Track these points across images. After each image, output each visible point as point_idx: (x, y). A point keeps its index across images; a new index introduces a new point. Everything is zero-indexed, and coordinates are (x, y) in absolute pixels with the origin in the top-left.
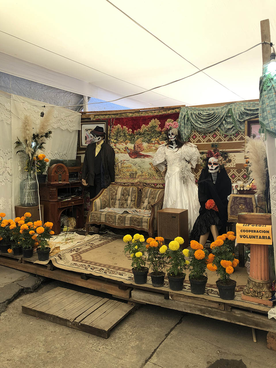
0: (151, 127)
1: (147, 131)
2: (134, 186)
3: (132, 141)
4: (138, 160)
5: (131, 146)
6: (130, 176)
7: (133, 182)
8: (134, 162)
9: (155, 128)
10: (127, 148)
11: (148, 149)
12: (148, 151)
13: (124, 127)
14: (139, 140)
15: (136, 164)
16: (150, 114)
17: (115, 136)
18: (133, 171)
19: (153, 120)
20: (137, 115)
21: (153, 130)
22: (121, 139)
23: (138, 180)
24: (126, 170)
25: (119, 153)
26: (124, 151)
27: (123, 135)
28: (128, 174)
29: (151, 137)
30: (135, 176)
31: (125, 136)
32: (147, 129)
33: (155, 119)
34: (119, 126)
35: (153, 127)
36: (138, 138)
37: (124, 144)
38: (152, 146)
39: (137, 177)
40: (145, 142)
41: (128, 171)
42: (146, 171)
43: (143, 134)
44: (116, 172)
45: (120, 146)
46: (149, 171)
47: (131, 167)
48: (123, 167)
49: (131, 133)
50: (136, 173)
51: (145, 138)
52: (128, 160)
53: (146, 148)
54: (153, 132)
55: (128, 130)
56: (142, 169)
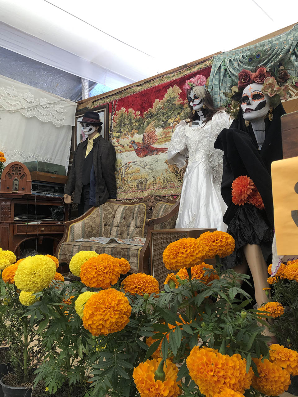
0: (168, 101)
1: (161, 108)
2: (142, 202)
3: (140, 129)
4: (148, 159)
5: (138, 138)
6: (137, 186)
7: (141, 196)
8: (142, 164)
9: (173, 101)
10: (133, 142)
11: (163, 138)
12: (163, 140)
13: (130, 110)
14: (150, 126)
15: (145, 166)
16: (167, 80)
17: (118, 126)
18: (141, 178)
19: (171, 88)
20: (147, 86)
21: (171, 105)
22: (125, 130)
23: (149, 191)
24: (132, 178)
25: (123, 152)
26: (130, 147)
27: (127, 122)
28: (135, 184)
29: (168, 117)
30: (145, 186)
31: (131, 123)
32: (162, 106)
33: (173, 87)
34: (123, 109)
35: (171, 99)
36: (148, 123)
37: (130, 137)
38: (169, 132)
39: (147, 187)
40: (158, 126)
41: (135, 179)
42: (161, 174)
43: (156, 115)
44: (119, 182)
45: (124, 140)
46: (165, 175)
47: (138, 171)
48: (127, 174)
49: (138, 117)
50: (146, 181)
51: (159, 120)
52: (135, 161)
53: (160, 137)
54: (171, 108)
55: (135, 113)
56: (154, 173)
